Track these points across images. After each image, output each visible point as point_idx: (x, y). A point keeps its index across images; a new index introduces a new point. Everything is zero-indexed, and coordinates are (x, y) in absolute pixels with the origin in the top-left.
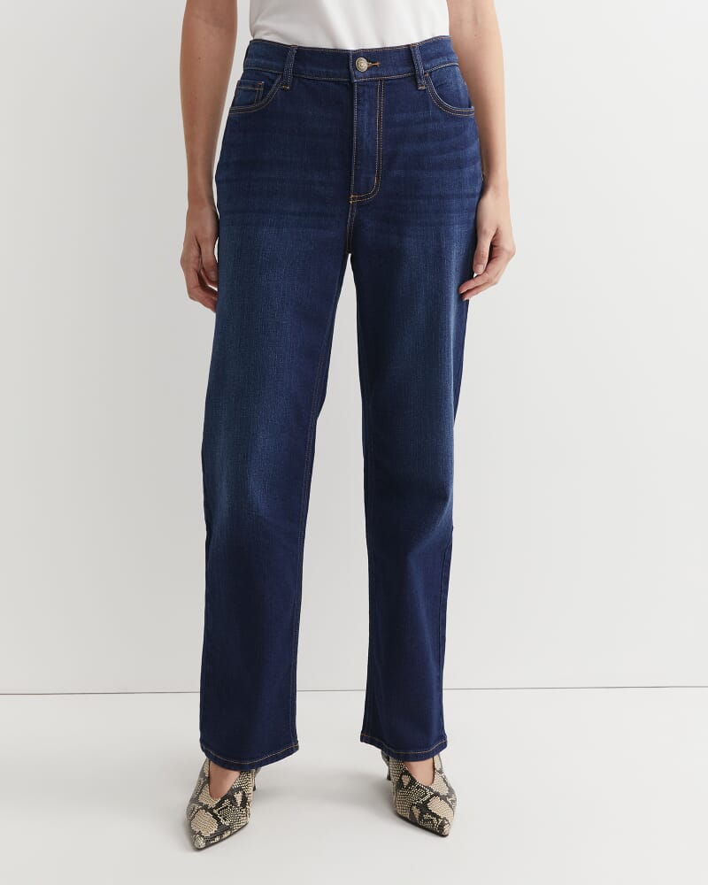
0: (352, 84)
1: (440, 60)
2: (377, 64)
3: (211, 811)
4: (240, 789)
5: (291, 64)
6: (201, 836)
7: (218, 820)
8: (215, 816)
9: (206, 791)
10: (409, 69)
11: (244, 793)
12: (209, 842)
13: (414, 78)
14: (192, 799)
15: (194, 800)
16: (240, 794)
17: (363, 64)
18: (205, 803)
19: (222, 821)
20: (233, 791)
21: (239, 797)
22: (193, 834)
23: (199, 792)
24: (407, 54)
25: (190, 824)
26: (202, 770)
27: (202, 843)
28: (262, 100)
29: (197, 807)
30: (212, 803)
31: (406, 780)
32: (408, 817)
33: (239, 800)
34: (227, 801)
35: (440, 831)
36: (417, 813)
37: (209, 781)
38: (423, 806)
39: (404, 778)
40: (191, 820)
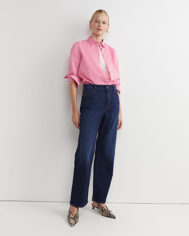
0: (106, 90)
2: (109, 87)
3: (73, 219)
4: (77, 214)
5: (96, 87)
8: (74, 220)
9: (71, 214)
12: (74, 225)
13: (113, 90)
17: (107, 87)
20: (76, 214)
21: (77, 215)
22: (70, 224)
23: (69, 215)
24: (112, 86)
27: (72, 225)
28: (91, 93)
29: (70, 218)
30: (73, 217)
31: (104, 209)
32: (106, 216)
33: (77, 216)
34: (75, 217)
35: (114, 218)
36: (109, 215)
37: (71, 212)
38: (109, 214)
39: (103, 209)
40: (69, 221)
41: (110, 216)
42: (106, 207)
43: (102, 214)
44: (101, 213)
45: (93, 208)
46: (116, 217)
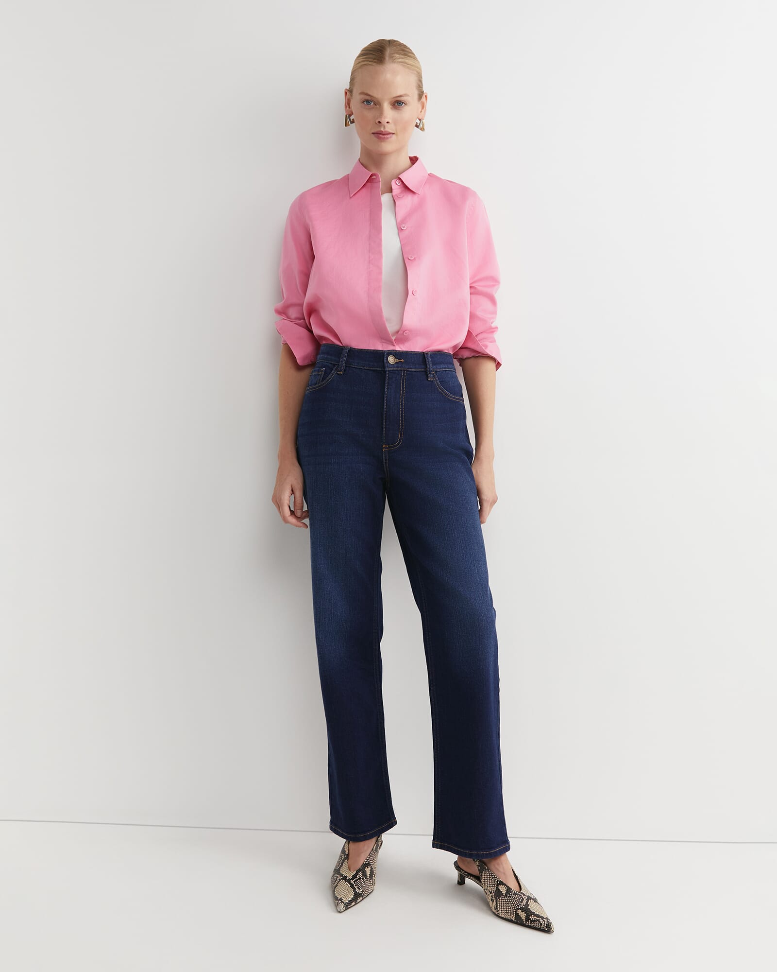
1: (443, 366)
2: (402, 360)
3: (349, 881)
4: (369, 864)
5: (345, 358)
6: (342, 902)
7: (354, 889)
8: (352, 886)
9: (345, 865)
10: (423, 366)
11: (372, 868)
12: (347, 906)
13: (426, 372)
14: (335, 870)
15: (337, 871)
16: (369, 868)
17: (391, 360)
18: (345, 875)
19: (357, 890)
20: (365, 865)
21: (368, 870)
22: (337, 900)
23: (340, 865)
24: (422, 358)
25: (334, 891)
26: (343, 848)
27: (342, 907)
28: (322, 381)
29: (339, 877)
30: (350, 875)
31: (503, 889)
32: (514, 919)
33: (368, 873)
34: (360, 874)
35: (547, 929)
36: (523, 915)
37: (347, 857)
38: (526, 909)
39: (501, 888)
40: (335, 887)
41: (527, 919)
42: (516, 877)
43: (496, 908)
44: (493, 905)
45: (461, 882)
46: (554, 926)
